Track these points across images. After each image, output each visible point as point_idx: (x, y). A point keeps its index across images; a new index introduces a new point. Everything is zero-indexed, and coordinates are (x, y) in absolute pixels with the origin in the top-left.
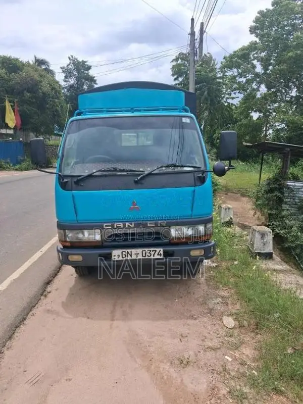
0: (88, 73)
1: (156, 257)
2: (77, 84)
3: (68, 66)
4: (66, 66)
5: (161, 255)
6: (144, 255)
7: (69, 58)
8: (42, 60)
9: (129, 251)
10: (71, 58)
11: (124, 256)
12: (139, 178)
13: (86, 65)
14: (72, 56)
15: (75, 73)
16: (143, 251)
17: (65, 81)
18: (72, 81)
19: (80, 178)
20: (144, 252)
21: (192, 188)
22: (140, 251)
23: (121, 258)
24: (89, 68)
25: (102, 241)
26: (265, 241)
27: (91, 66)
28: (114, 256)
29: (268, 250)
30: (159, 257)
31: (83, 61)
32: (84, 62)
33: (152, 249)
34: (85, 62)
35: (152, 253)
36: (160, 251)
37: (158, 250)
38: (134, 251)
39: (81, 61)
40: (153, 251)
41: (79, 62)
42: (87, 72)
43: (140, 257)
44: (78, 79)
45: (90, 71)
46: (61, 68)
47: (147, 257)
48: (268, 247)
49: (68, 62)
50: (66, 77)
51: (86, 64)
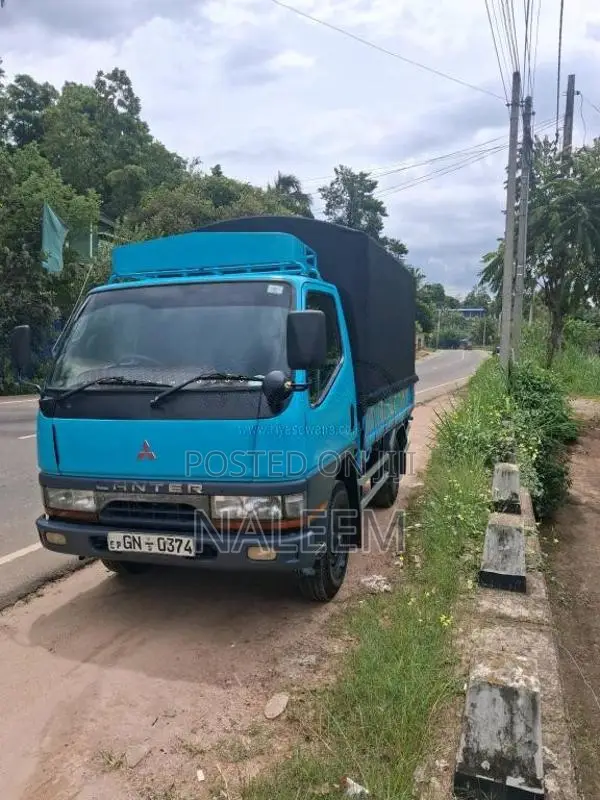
0: (369, 197)
1: (183, 553)
2: (349, 217)
3: (332, 184)
4: (329, 186)
5: (190, 550)
6: (162, 547)
7: (336, 170)
8: (289, 178)
9: (136, 536)
10: (339, 170)
11: (128, 545)
12: (157, 398)
13: (367, 181)
14: (342, 167)
15: (346, 197)
16: (159, 539)
17: (327, 213)
18: (340, 213)
19: (63, 395)
20: (161, 541)
21: (252, 422)
22: (154, 538)
23: (122, 549)
24: (373, 185)
25: (97, 513)
26: (507, 547)
27: (376, 183)
28: (112, 542)
29: (514, 568)
30: (187, 554)
31: (361, 174)
32: (363, 175)
33: (174, 538)
34: (366, 175)
35: (176, 545)
36: (189, 542)
37: (185, 540)
38: (144, 537)
39: (357, 173)
40: (176, 541)
41: (354, 176)
42: (368, 194)
43: (155, 549)
44: (352, 208)
45: (375, 191)
46: (320, 190)
47: (167, 552)
48: (513, 564)
49: (334, 177)
50: (329, 206)
51: (367, 178)
